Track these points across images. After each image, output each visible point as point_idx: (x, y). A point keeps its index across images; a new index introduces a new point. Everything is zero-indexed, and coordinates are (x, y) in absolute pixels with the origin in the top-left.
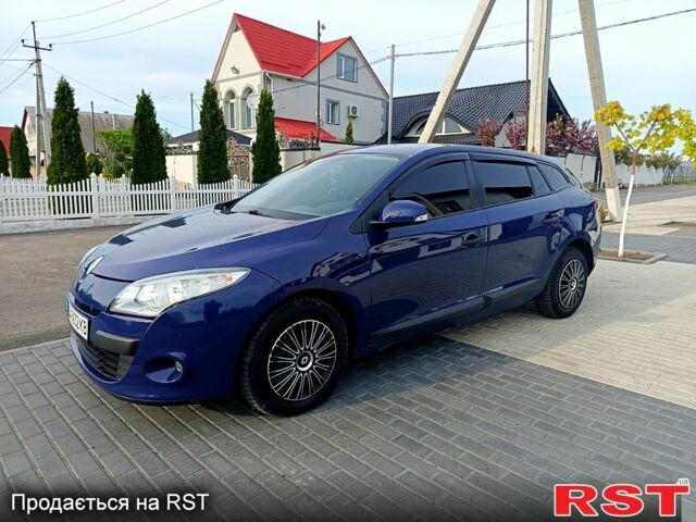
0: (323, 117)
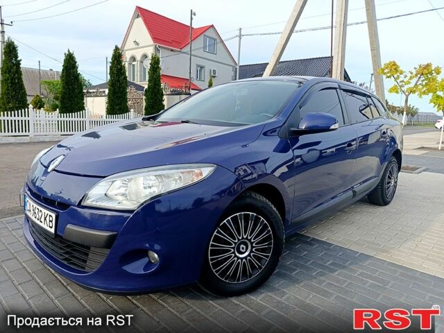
0: (194, 75)
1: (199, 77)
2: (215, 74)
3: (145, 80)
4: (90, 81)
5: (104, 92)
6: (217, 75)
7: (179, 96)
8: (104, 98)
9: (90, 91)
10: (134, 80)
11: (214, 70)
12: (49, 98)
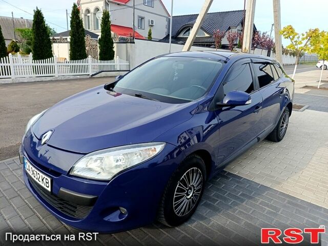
0: (136, 25)
1: (140, 26)
2: (152, 23)
3: (98, 28)
4: (55, 30)
5: (66, 39)
6: (154, 25)
7: (125, 44)
8: (67, 44)
9: (56, 38)
10: (89, 28)
11: (152, 21)
12: (23, 43)
